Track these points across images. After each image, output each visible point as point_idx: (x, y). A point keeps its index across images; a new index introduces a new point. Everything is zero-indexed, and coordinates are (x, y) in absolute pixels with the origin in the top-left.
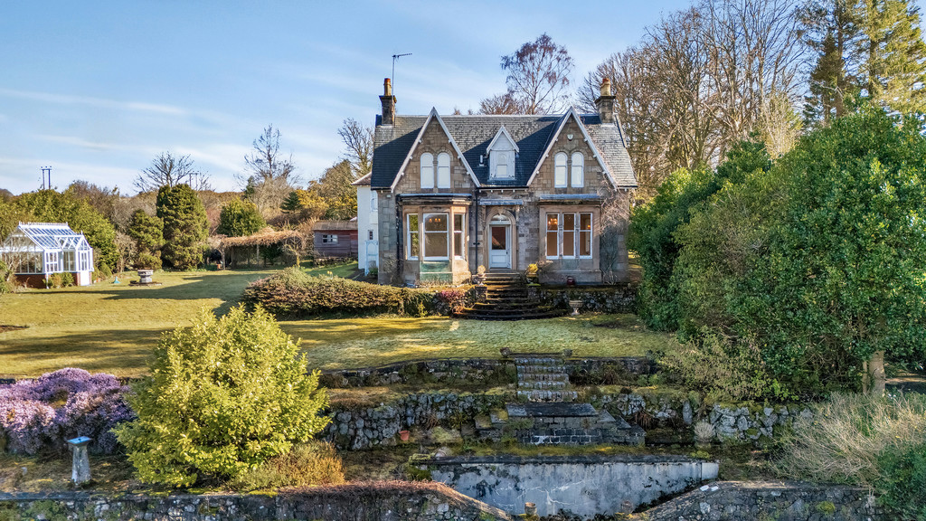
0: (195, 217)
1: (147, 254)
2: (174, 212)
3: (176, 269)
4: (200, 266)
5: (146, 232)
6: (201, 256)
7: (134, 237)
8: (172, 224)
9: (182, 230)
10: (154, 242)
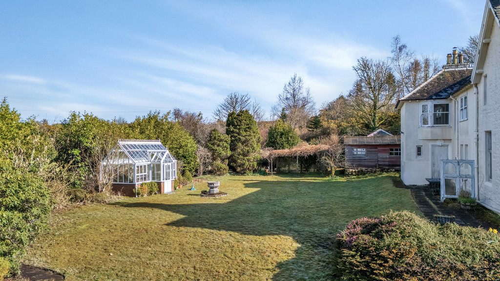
0: (252, 134)
1: (218, 162)
2: (237, 131)
3: (238, 173)
4: (255, 171)
5: (218, 146)
6: (255, 164)
7: (211, 150)
8: (236, 140)
9: (243, 144)
10: (224, 153)
